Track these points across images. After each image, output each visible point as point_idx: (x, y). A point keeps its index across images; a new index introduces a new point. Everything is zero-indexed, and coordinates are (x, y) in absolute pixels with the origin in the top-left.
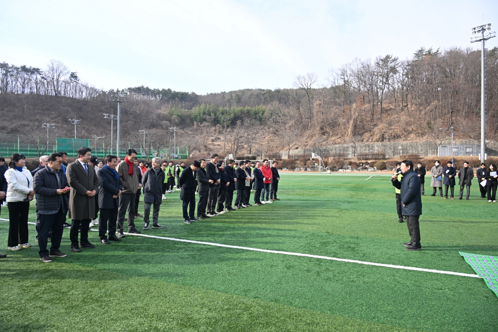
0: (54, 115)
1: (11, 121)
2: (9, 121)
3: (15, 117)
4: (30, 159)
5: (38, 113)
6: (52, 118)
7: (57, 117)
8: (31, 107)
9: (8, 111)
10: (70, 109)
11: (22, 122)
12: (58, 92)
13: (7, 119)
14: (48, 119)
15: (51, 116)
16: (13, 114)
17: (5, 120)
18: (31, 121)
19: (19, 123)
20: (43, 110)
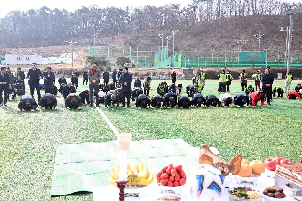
0: (250, 32)
1: (219, 40)
2: (218, 40)
3: (222, 37)
4: (218, 69)
5: (239, 32)
6: (248, 35)
7: (253, 33)
8: (233, 27)
9: (218, 32)
10: (262, 25)
11: (226, 41)
12: (255, 12)
13: (217, 38)
14: (245, 36)
15: (248, 33)
16: (221, 34)
17: (216, 39)
18: (233, 38)
19: (224, 41)
20: (242, 29)
